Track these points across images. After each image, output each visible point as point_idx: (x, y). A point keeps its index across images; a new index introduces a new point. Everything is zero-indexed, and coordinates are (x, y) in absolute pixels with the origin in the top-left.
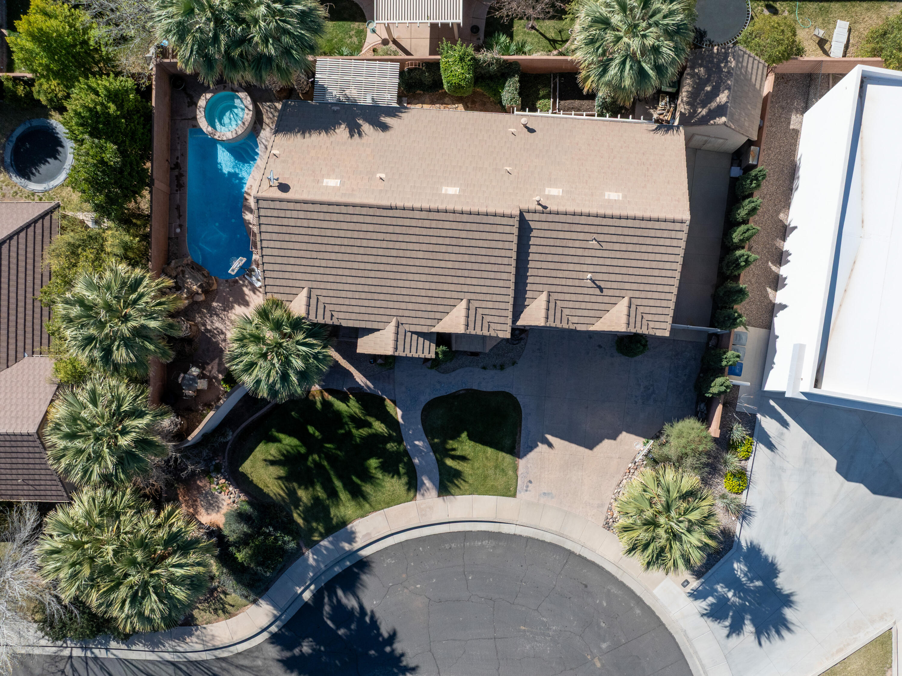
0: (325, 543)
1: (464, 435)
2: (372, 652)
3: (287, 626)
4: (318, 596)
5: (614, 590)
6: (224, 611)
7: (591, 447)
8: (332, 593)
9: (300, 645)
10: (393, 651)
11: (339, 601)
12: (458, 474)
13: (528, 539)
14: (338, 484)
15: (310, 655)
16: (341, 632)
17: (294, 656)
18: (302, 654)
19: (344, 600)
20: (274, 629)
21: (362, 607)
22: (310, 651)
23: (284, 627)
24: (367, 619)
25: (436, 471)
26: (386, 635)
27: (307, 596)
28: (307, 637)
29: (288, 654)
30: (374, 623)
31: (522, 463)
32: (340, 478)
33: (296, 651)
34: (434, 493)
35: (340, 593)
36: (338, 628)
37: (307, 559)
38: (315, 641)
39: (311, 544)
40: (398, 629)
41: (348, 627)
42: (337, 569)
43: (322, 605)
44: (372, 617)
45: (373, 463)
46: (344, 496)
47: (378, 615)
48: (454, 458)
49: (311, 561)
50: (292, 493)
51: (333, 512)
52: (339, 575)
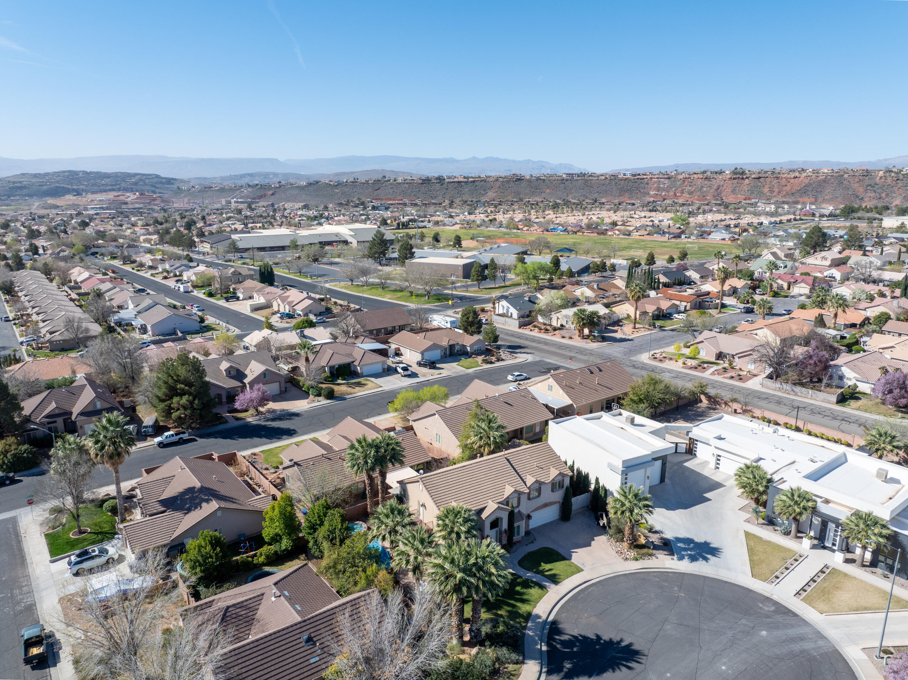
0: (529, 624)
1: (542, 564)
2: (597, 647)
3: (549, 664)
4: (549, 644)
5: (654, 574)
6: (514, 675)
7: (590, 545)
8: (554, 640)
9: (563, 667)
10: (605, 641)
11: (560, 640)
12: (554, 575)
13: (605, 579)
14: (512, 602)
15: (573, 666)
16: (575, 649)
17: (566, 673)
18: (569, 669)
19: (562, 638)
20: (544, 670)
21: (572, 636)
22: (571, 665)
23: (548, 665)
24: (580, 638)
25: (545, 579)
26: (595, 638)
27: (544, 648)
28: (563, 661)
29: (562, 674)
30: (585, 637)
31: (573, 561)
32: (511, 600)
33: (565, 670)
34: (553, 586)
35: (557, 637)
36: (572, 649)
37: (528, 634)
38: (568, 660)
39: (525, 628)
40: (596, 632)
41: (576, 646)
42: (546, 631)
43: (555, 647)
44: (581, 636)
45: (518, 588)
46: (519, 604)
47: (582, 634)
48: (547, 571)
49: (531, 633)
50: (496, 615)
51: (520, 611)
52: (549, 633)
